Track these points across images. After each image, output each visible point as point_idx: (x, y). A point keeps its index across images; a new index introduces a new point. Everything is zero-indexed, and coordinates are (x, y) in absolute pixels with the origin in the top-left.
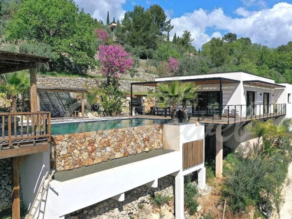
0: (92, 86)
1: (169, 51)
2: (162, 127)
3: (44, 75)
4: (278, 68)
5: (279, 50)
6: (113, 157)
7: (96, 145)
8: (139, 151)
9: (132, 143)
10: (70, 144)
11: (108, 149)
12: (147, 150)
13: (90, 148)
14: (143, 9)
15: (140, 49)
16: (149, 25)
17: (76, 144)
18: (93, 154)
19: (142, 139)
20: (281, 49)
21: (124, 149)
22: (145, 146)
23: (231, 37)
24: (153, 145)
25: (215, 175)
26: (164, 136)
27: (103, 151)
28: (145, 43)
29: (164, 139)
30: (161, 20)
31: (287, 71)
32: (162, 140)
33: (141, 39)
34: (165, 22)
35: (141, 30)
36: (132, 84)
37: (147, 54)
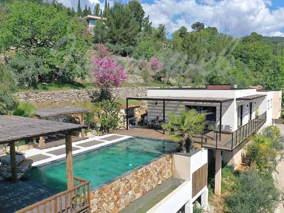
0: (84, 97)
1: (150, 50)
2: (172, 157)
3: (36, 91)
4: (243, 58)
5: (244, 41)
6: (134, 199)
7: (120, 193)
8: (154, 186)
9: (149, 180)
10: (100, 199)
11: (130, 193)
12: (160, 182)
13: (115, 197)
14: (122, 6)
15: (121, 47)
16: (129, 22)
17: (105, 197)
18: (118, 202)
19: (156, 173)
20: (245, 40)
21: (142, 188)
22: (159, 180)
23: (198, 26)
24: (164, 177)
25: (214, 192)
26: (173, 166)
27: (126, 196)
28: (126, 41)
29: (173, 168)
30: (140, 16)
31: (251, 61)
32: (171, 169)
33: (121, 37)
34: (144, 18)
35: (122, 28)
36: (128, 99)
37: (127, 51)
